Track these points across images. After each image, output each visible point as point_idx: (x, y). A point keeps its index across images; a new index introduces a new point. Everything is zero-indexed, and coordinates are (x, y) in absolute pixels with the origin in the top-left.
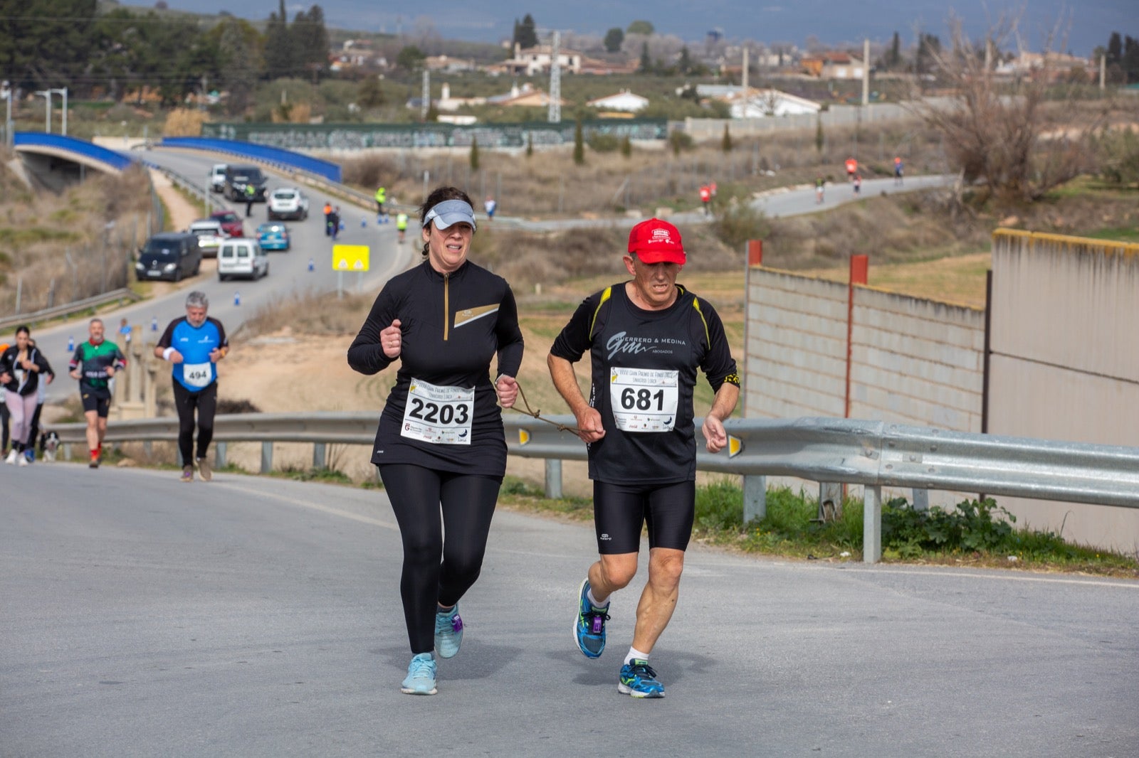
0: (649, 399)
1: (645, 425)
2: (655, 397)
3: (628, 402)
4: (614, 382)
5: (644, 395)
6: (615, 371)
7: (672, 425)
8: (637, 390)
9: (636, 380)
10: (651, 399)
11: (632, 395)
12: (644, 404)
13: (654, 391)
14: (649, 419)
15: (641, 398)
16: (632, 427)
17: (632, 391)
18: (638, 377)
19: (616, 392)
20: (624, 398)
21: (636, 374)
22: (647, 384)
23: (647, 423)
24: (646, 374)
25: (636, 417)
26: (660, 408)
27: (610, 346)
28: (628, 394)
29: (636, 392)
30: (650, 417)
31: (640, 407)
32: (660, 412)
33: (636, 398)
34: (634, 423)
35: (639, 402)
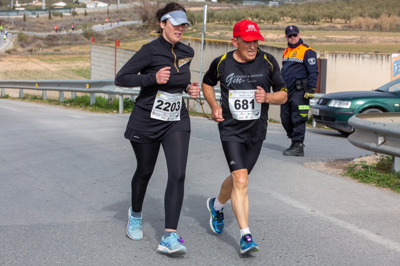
0: (248, 104)
1: (247, 117)
2: (251, 103)
3: (238, 106)
4: (231, 97)
5: (245, 102)
6: (231, 92)
7: (259, 115)
8: (241, 100)
9: (241, 96)
10: (249, 104)
11: (239, 103)
12: (245, 106)
13: (250, 100)
14: (248, 114)
15: (244, 104)
16: (241, 118)
17: (239, 101)
18: (241, 94)
19: (231, 102)
20: (236, 105)
21: (240, 93)
22: (246, 97)
23: (248, 115)
24: (245, 92)
25: (242, 113)
26: (253, 108)
27: (227, 81)
28: (238, 102)
29: (241, 101)
30: (249, 113)
31: (243, 108)
32: (253, 110)
33: (241, 104)
34: (241, 116)
35: (243, 106)
